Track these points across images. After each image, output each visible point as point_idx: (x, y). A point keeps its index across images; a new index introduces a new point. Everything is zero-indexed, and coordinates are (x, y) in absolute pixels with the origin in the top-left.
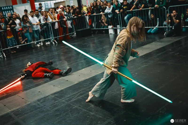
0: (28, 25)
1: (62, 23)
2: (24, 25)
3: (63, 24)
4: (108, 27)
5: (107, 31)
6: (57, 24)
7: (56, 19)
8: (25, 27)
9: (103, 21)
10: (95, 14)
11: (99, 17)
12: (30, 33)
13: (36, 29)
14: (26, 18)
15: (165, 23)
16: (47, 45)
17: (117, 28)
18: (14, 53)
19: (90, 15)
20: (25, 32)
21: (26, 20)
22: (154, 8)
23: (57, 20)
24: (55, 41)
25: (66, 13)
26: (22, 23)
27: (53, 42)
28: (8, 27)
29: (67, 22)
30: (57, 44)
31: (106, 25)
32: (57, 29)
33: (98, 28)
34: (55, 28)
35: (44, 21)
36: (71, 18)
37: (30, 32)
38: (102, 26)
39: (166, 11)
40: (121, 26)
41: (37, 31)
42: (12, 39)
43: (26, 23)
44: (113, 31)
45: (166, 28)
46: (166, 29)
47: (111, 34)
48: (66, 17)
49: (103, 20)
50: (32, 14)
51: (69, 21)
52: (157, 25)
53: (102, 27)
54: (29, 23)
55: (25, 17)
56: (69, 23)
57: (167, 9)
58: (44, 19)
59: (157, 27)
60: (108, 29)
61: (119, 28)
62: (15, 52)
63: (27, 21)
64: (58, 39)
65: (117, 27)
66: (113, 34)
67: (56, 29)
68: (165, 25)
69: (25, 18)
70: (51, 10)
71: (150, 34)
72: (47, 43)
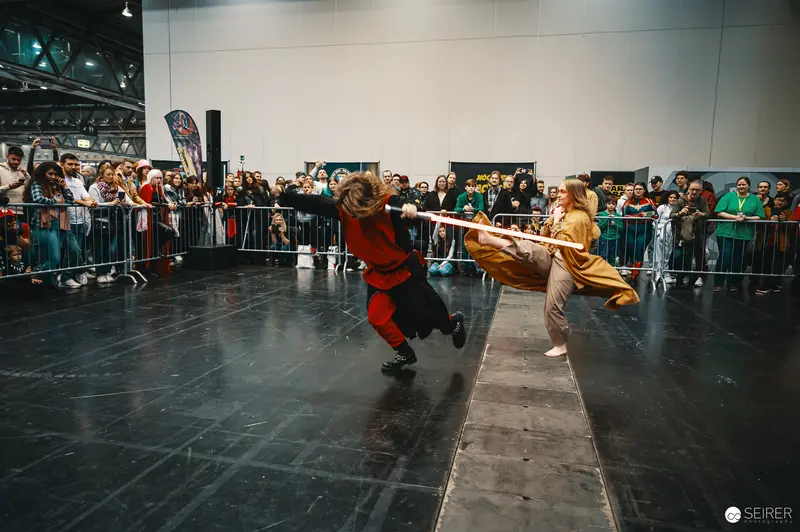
0: (58, 199)
1: (159, 213)
2: (47, 199)
3: (160, 221)
5: (292, 259)
6: (144, 216)
7: (139, 199)
9: (280, 229)
10: (251, 206)
11: (259, 217)
12: (62, 233)
13: (79, 222)
14: (54, 177)
16: (102, 286)
17: (328, 252)
19: (234, 206)
20: (45, 224)
21: (54, 184)
22: (455, 212)
23: (144, 204)
24: (138, 273)
25: (168, 187)
26: (37, 190)
27: (133, 277)
30: (145, 285)
31: (287, 241)
32: (145, 232)
33: (260, 248)
34: (140, 231)
35: (102, 200)
36: (183, 204)
37: (62, 226)
38: (271, 243)
40: (343, 250)
41: (78, 229)
43: (54, 191)
44: (312, 262)
47: (303, 268)
49: (279, 225)
50: (70, 164)
51: (175, 213)
52: (447, 255)
53: (272, 246)
54: (61, 196)
55: (51, 171)
56: (175, 219)
58: (105, 193)
59: (449, 258)
60: (296, 255)
61: (334, 253)
63: (55, 187)
64: (147, 266)
65: (327, 250)
66: (308, 271)
67: (140, 233)
69: (51, 174)
70: (129, 167)
71: (438, 275)
72: (102, 279)
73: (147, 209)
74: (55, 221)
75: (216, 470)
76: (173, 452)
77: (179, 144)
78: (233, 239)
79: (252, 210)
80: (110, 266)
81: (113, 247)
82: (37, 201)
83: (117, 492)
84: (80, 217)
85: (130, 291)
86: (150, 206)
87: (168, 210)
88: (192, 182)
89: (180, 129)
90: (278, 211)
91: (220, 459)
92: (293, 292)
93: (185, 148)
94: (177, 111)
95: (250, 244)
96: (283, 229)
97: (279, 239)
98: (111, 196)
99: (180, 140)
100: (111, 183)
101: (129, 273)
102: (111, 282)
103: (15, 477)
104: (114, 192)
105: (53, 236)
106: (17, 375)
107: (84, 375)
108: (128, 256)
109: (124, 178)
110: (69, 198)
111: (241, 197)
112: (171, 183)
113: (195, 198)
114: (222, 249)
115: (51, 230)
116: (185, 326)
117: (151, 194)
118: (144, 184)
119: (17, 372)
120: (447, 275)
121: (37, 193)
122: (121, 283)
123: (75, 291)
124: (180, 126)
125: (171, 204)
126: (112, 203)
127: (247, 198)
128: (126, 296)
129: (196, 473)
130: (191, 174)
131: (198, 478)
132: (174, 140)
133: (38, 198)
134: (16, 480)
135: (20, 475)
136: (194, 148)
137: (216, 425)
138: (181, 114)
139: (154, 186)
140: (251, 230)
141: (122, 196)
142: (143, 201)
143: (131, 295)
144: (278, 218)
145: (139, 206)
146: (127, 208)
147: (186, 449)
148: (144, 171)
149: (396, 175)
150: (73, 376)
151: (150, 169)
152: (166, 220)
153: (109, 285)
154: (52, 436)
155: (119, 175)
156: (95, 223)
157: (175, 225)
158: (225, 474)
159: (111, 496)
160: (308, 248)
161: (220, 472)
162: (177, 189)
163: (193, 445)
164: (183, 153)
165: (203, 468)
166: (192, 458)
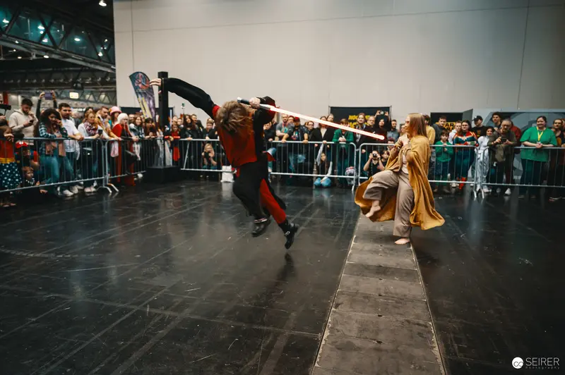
0: (57, 135)
2: (50, 135)
3: (127, 149)
4: (221, 169)
6: (116, 147)
8: (50, 140)
10: (190, 139)
11: (195, 146)
12: (60, 158)
13: (72, 150)
14: (54, 119)
15: (350, 170)
16: (88, 195)
18: (11, 207)
20: (49, 152)
21: (54, 124)
22: (333, 143)
23: (116, 138)
24: (113, 185)
25: (132, 126)
26: (43, 128)
27: (108, 189)
28: (7, 131)
29: (133, 146)
30: (117, 194)
31: (214, 163)
32: (117, 157)
33: (196, 168)
34: (113, 156)
35: (87, 135)
36: (143, 138)
37: (60, 154)
38: (204, 164)
39: (356, 150)
41: (71, 156)
42: (12, 168)
43: (54, 129)
44: (232, 178)
45: (352, 179)
46: (350, 181)
47: (227, 182)
48: (132, 134)
49: (209, 152)
50: (65, 110)
51: (137, 143)
52: (327, 173)
53: (204, 167)
54: (59, 132)
55: (52, 115)
56: (137, 148)
57: (358, 148)
58: (89, 130)
60: (221, 173)
62: (12, 204)
63: (55, 127)
66: (229, 184)
67: (113, 158)
68: (351, 175)
69: (52, 117)
70: (105, 112)
71: (320, 187)
72: (88, 190)
73: (118, 141)
74: (56, 150)
75: (166, 320)
76: (136, 308)
77: (140, 96)
78: (178, 162)
79: (190, 141)
80: (93, 181)
81: (95, 168)
82: (43, 136)
83: (99, 335)
84: (73, 147)
85: (106, 199)
86: (120, 139)
87: (132, 142)
88: (149, 122)
89: (140, 85)
90: (209, 142)
91: (168, 313)
92: (219, 198)
93: (143, 98)
94: (138, 73)
95: (189, 165)
96: (211, 155)
97: (209, 162)
98: (93, 132)
99: (140, 93)
100: (93, 123)
101: (106, 185)
102: (94, 192)
103: (31, 323)
104: (95, 129)
105: (55, 160)
106: (32, 255)
107: (77, 256)
108: (105, 174)
109: (102, 120)
110: (65, 134)
111: (183, 133)
112: (134, 123)
113: (151, 133)
114: (170, 169)
115: (53, 156)
116: (144, 222)
117: (121, 131)
118: (116, 123)
119: (32, 253)
120: (327, 187)
121: (43, 131)
122: (101, 192)
123: (69, 198)
124: (140, 83)
125: (134, 138)
126: (94, 137)
127: (187, 133)
128: (105, 201)
129: (152, 323)
130: (148, 117)
131: (154, 326)
132: (136, 93)
133: (44, 134)
134: (32, 325)
135: (33, 322)
136: (150, 99)
137: (166, 290)
138: (140, 74)
139: (122, 125)
140: (189, 155)
141: (100, 132)
142: (115, 136)
143: (107, 202)
144: (208, 147)
145: (112, 139)
146: (104, 140)
147: (145, 306)
148: (116, 115)
149: (291, 116)
150: (69, 256)
151: (120, 113)
152: (131, 149)
153: (92, 194)
154: (55, 297)
155: (99, 118)
156: (82, 151)
157: (137, 152)
158: (172, 323)
159: (96, 337)
160: (229, 168)
161: (169, 322)
162: (139, 127)
163: (149, 303)
164: (142, 102)
165: (157, 319)
166: (149, 313)
